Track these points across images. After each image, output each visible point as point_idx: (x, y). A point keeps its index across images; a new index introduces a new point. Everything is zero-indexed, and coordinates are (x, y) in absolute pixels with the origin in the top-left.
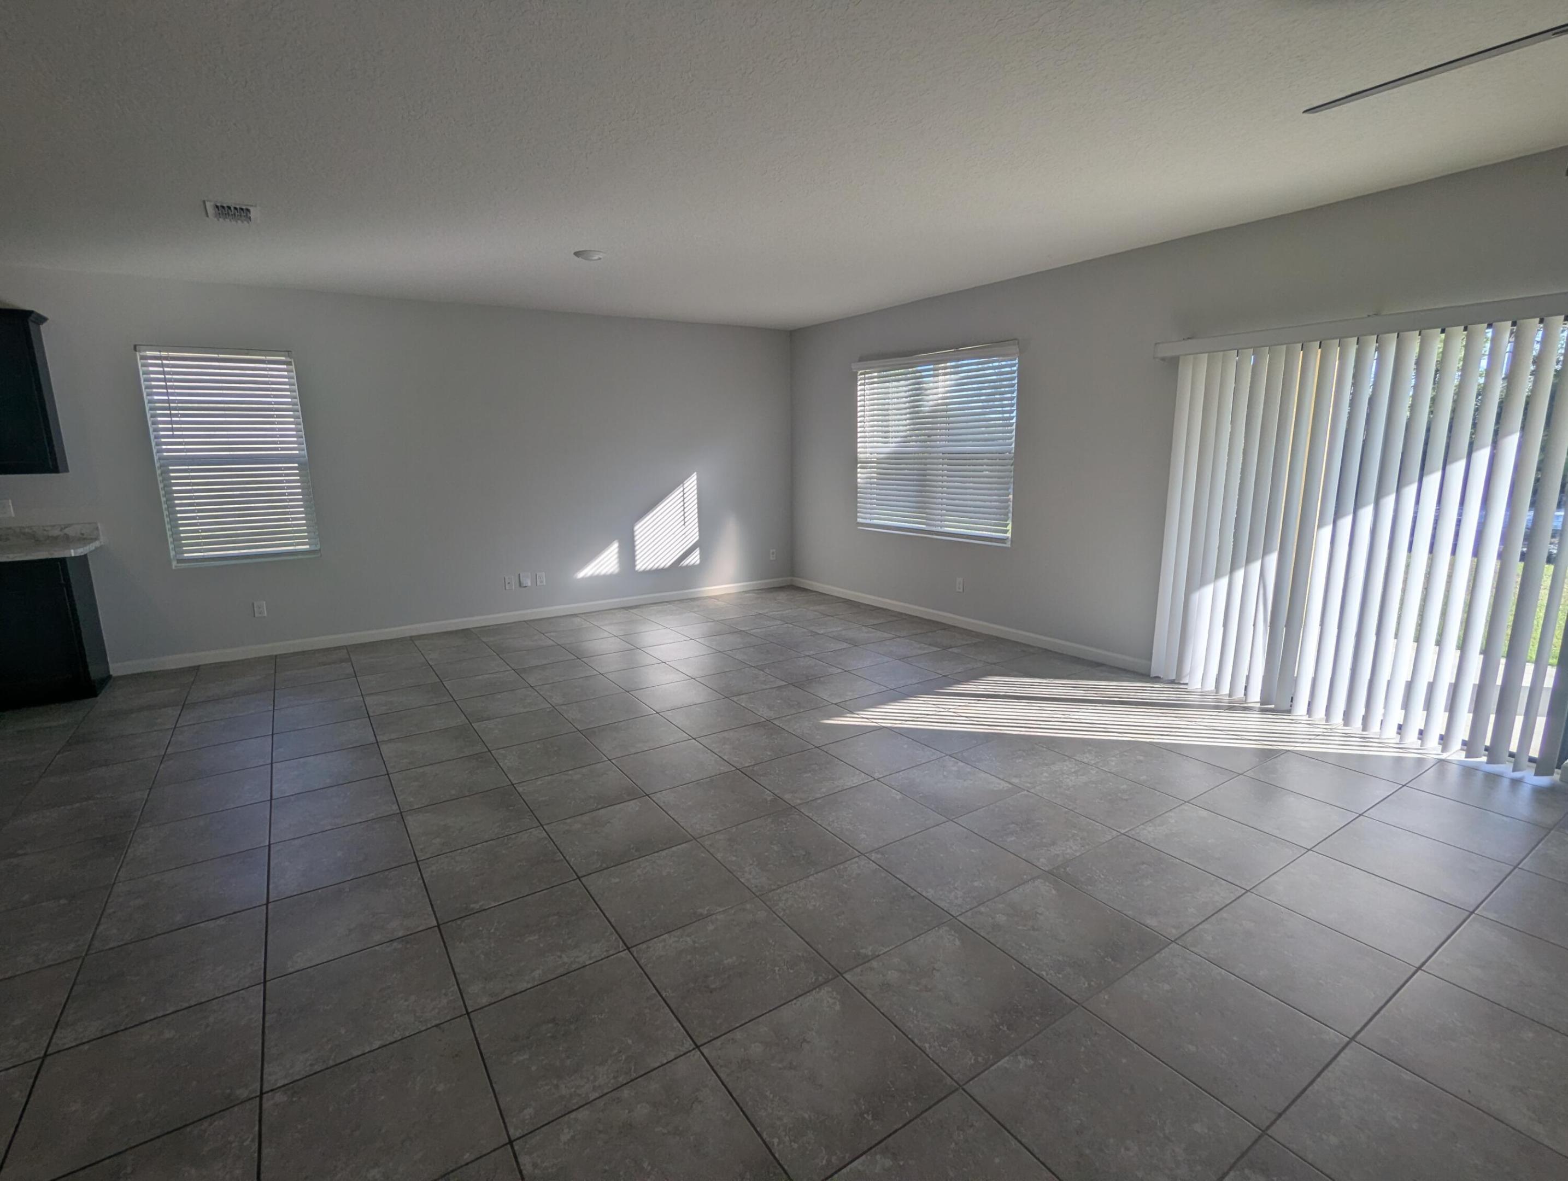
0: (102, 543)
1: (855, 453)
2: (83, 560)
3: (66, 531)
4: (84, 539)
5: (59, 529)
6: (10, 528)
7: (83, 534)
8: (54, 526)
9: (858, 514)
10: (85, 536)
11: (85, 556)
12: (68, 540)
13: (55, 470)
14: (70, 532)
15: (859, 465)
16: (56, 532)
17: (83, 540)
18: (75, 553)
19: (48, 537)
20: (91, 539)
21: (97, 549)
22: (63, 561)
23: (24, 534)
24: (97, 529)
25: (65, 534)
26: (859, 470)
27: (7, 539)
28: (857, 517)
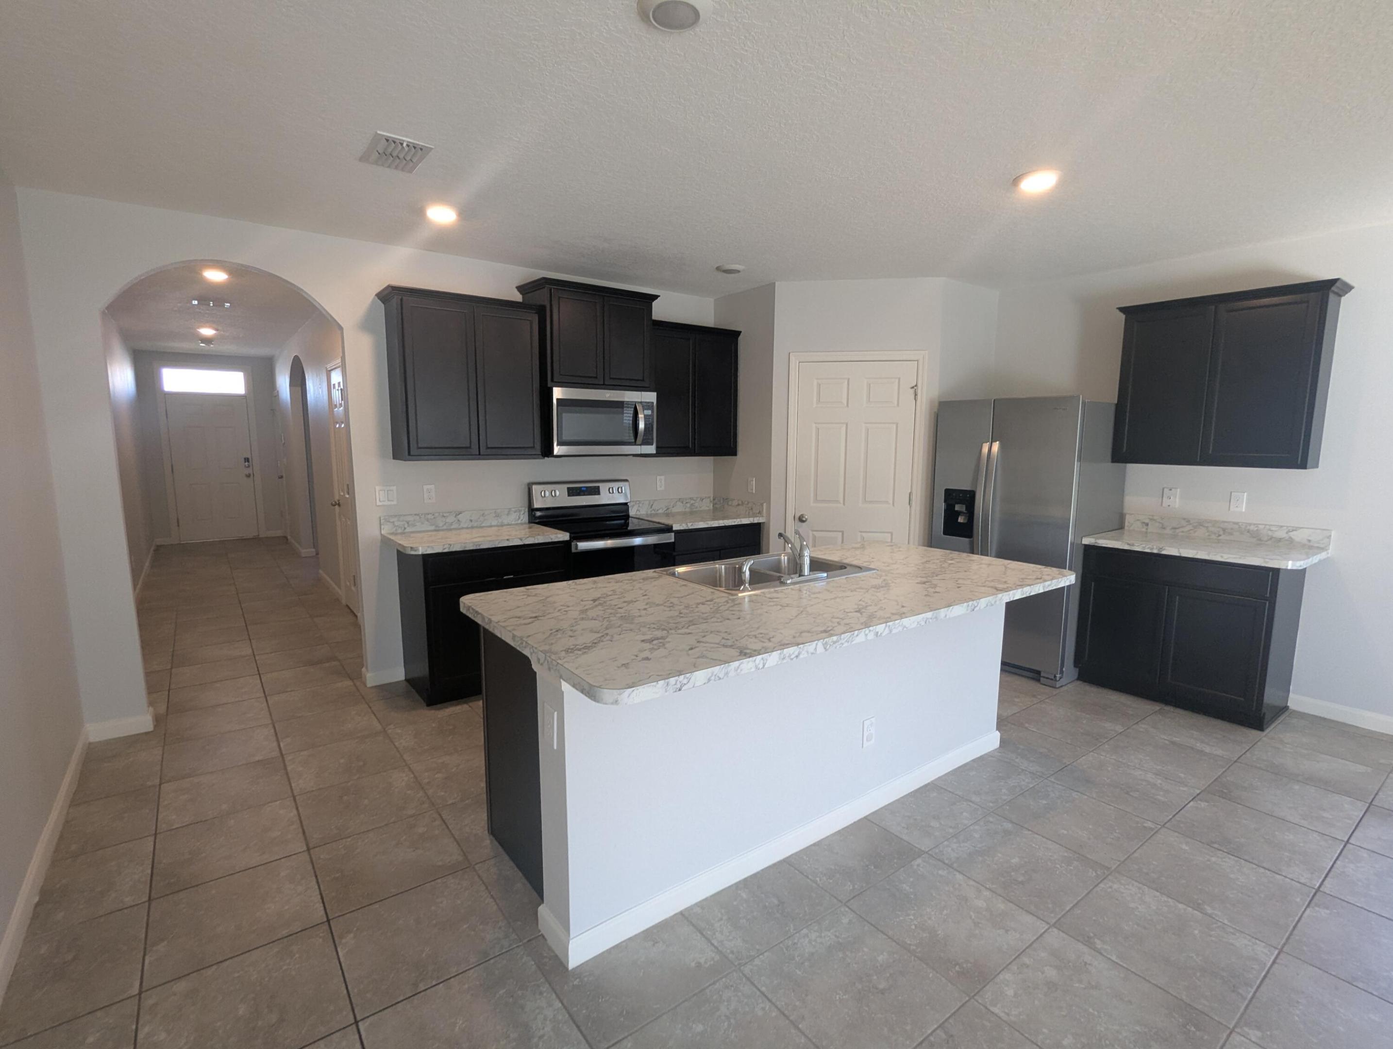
0: (1329, 555)
2: (1301, 574)
3: (1291, 534)
4: (1311, 547)
5: (1286, 531)
6: (1237, 523)
7: (1309, 541)
8: (1282, 527)
10: (1311, 544)
11: (1303, 572)
12: (1289, 545)
13: (1303, 466)
14: (1297, 536)
16: (1281, 534)
17: (1309, 548)
18: (1293, 565)
19: (1271, 538)
20: (1318, 548)
21: (1320, 561)
22: (1276, 572)
23: (1248, 531)
24: (1329, 537)
25: (1290, 538)
27: (1231, 534)
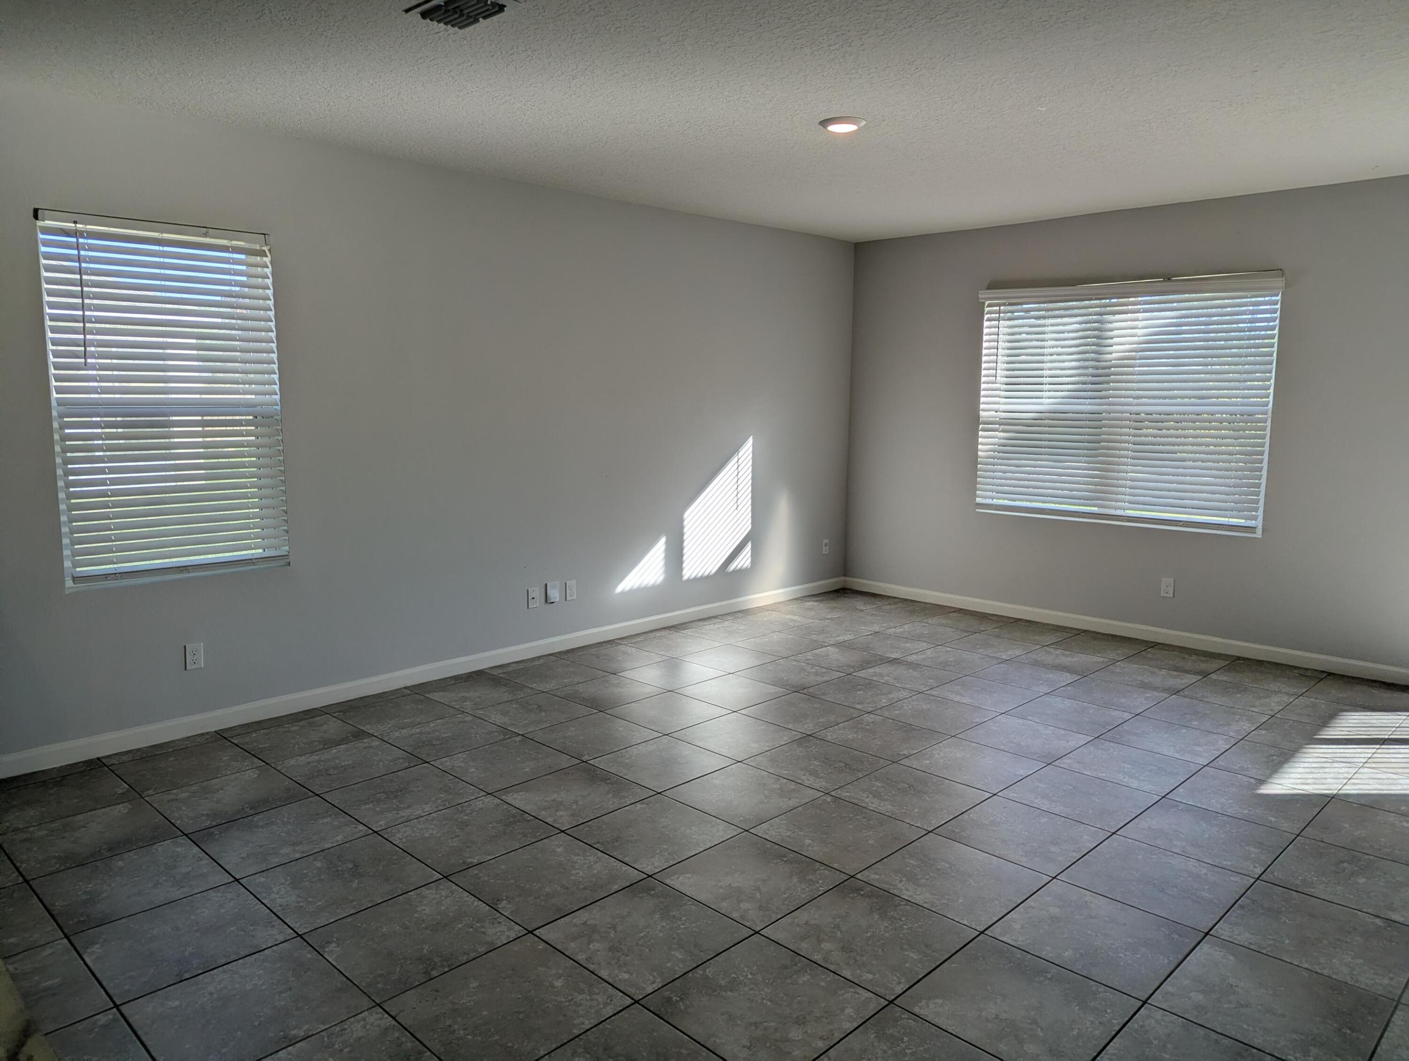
1: (976, 410)
9: (978, 492)
15: (981, 426)
26: (980, 433)
28: (975, 496)
